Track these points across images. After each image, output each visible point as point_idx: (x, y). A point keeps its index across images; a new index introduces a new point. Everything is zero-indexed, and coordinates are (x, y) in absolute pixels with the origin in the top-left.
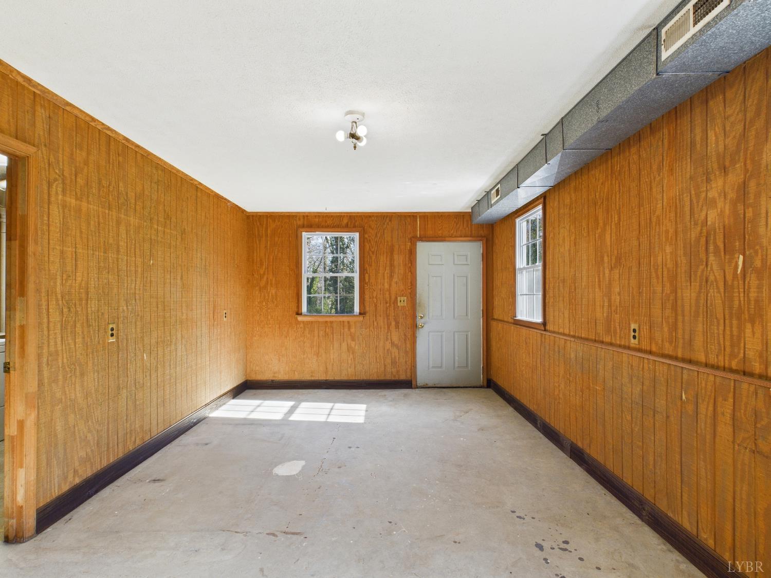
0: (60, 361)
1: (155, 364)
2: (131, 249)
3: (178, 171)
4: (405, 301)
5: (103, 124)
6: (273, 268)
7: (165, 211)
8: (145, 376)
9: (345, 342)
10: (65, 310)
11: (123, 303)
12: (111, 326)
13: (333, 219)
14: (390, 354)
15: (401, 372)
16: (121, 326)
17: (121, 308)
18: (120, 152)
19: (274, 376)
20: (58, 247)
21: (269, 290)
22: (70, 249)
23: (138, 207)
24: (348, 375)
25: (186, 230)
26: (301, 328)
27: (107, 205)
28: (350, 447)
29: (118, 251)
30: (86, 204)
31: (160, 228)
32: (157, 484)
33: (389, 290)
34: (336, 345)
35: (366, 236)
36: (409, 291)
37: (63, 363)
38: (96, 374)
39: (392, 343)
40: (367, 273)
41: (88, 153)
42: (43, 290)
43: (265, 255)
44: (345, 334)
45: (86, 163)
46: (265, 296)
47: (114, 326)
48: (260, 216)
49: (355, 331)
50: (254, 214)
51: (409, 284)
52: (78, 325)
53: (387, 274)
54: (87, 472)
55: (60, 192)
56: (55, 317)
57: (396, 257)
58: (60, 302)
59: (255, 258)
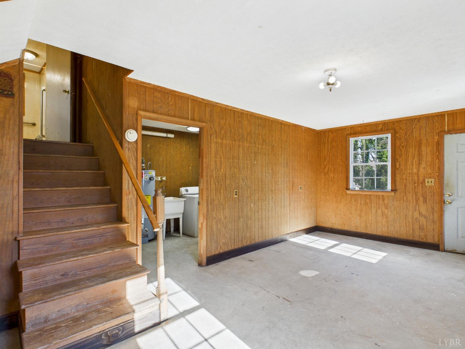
0: (215, 203)
1: (257, 209)
2: (245, 157)
3: (269, 117)
4: (433, 182)
5: (231, 107)
6: (332, 162)
7: (262, 138)
8: (252, 214)
9: (380, 209)
10: (217, 183)
11: (241, 181)
12: (235, 191)
13: (371, 127)
14: (418, 221)
15: (429, 237)
16: (240, 191)
17: (240, 183)
18: (240, 116)
19: (332, 226)
20: (214, 159)
21: (329, 175)
22: (219, 160)
23: (248, 138)
24: (382, 232)
25: (275, 145)
26: (349, 198)
27: (234, 140)
28: (352, 274)
29: (239, 159)
30: (225, 141)
31: (260, 146)
32: (250, 262)
33: (417, 174)
34: (374, 211)
35: (397, 135)
36: (437, 174)
37: (216, 203)
38: (229, 210)
39: (420, 213)
40: (398, 161)
41: (226, 120)
42: (209, 176)
43: (327, 154)
44: (380, 204)
45: (225, 124)
46: (327, 178)
47: (237, 191)
48: (325, 131)
49: (388, 202)
50: (321, 131)
51: (437, 169)
52: (222, 189)
53: (416, 161)
54: (226, 249)
55: (215, 138)
56: (213, 186)
57: (424, 148)
58: (215, 180)
59: (322, 156)
